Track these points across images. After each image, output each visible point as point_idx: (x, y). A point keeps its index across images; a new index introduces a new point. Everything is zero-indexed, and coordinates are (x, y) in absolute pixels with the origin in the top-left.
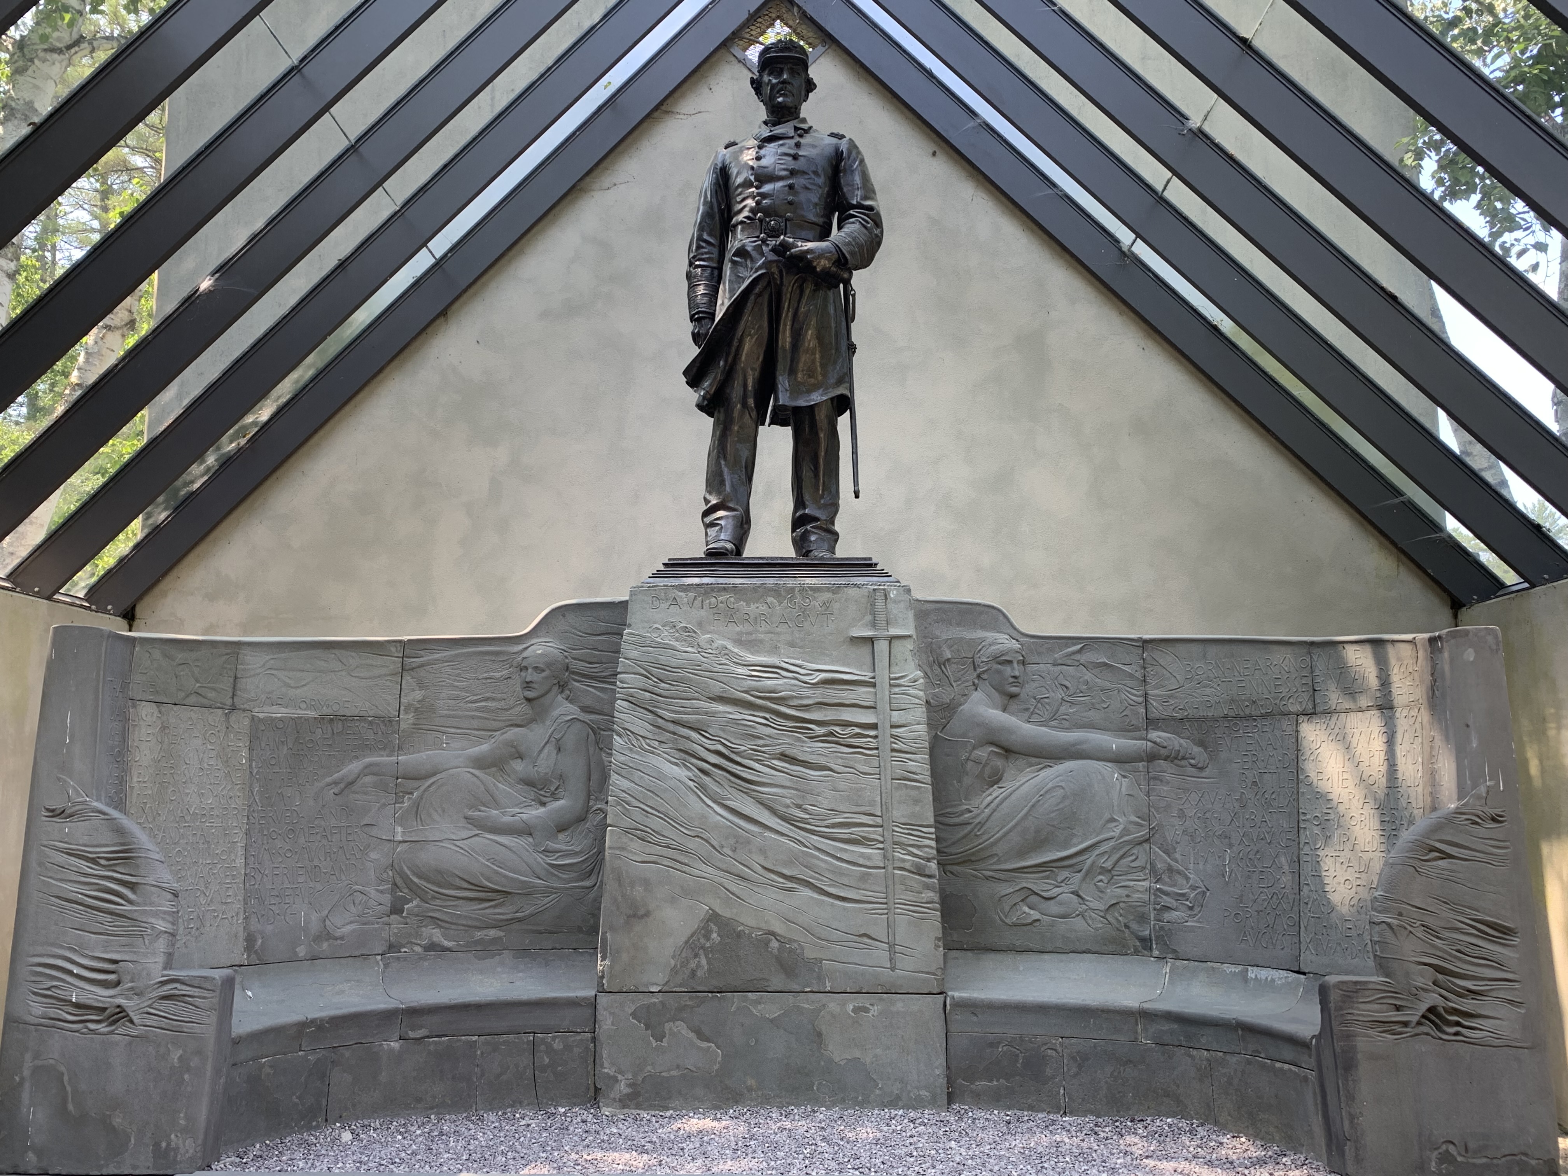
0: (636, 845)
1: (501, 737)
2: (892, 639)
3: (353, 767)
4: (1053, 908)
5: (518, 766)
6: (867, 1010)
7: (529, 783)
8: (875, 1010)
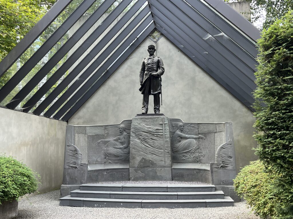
0: (133, 150)
1: (117, 137)
2: (165, 124)
3: (100, 141)
4: (187, 157)
5: (119, 141)
6: (162, 169)
7: (121, 143)
8: (163, 169)
